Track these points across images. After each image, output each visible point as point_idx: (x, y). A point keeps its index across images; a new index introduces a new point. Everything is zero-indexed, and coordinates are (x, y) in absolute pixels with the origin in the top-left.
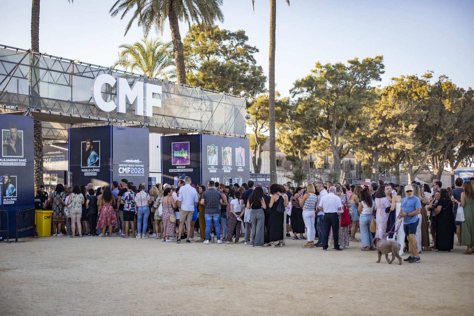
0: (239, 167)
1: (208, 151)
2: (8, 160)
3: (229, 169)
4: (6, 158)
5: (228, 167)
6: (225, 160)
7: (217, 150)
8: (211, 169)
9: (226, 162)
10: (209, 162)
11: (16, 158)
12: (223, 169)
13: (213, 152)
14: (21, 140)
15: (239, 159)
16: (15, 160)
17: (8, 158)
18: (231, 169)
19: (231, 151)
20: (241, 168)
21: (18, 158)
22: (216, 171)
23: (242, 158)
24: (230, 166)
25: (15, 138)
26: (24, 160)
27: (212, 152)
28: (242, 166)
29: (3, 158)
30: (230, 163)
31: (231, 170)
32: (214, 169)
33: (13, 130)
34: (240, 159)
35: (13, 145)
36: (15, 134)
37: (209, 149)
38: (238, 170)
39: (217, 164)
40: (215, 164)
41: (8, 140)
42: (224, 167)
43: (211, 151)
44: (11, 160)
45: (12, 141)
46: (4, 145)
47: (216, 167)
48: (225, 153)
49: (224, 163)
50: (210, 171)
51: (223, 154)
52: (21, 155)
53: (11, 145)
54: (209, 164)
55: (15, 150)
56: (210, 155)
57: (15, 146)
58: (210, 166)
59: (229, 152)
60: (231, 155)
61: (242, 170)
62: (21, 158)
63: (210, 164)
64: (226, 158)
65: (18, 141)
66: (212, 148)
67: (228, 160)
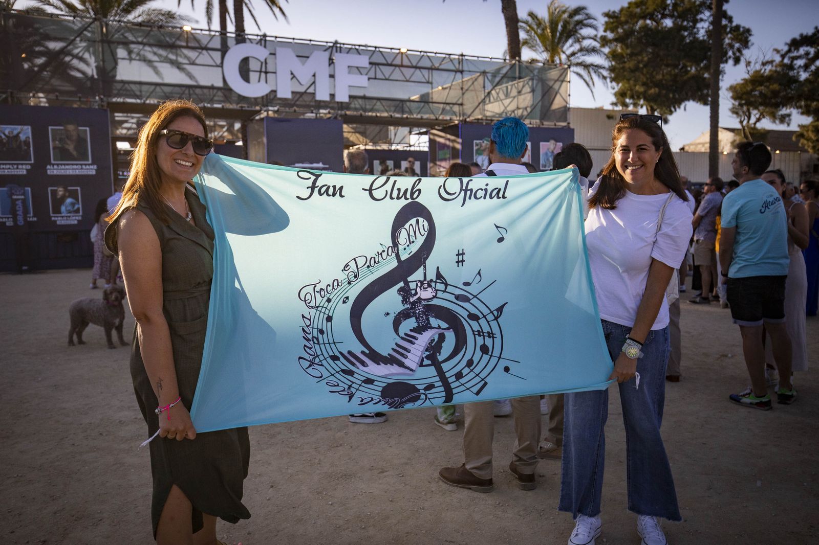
2: (63, 167)
4: (58, 165)
11: (77, 164)
13: (487, 150)
14: (86, 141)
15: (548, 159)
16: (75, 167)
17: (61, 164)
21: (82, 165)
25: (75, 138)
26: (92, 167)
27: (484, 150)
29: (53, 165)
33: (71, 127)
34: (551, 159)
35: (71, 147)
36: (74, 133)
37: (477, 145)
41: (61, 140)
43: (482, 148)
44: (67, 167)
45: (69, 142)
46: (54, 148)
52: (88, 160)
53: (67, 147)
55: (75, 153)
56: (481, 154)
57: (76, 148)
60: (529, 153)
62: (86, 165)
65: (81, 142)
66: (484, 145)
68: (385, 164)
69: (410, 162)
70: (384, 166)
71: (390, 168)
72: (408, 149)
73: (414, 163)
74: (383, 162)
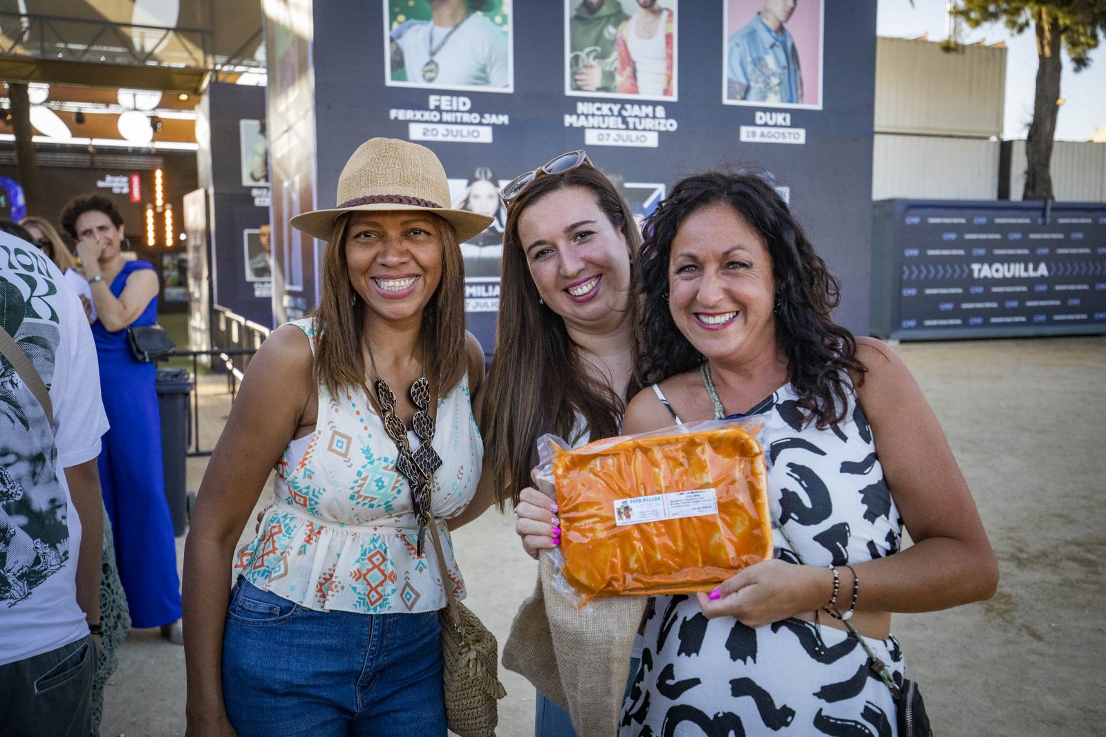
0: (760, 117)
3: (649, 123)
5: (630, 111)
6: (602, 56)
9: (609, 76)
10: (399, 64)
12: (569, 120)
15: (758, 62)
18: (672, 125)
20: (780, 119)
22: (485, 136)
23: (793, 56)
24: (654, 104)
28: (794, 112)
31: (663, 135)
32: (475, 117)
34: (772, 61)
38: (752, 135)
40: (482, 80)
42: (581, 107)
47: (483, 103)
48: (605, 11)
50: (418, 132)
51: (577, 19)
54: (400, 78)
56: (421, 16)
58: (417, 99)
60: (668, 25)
64: (609, 47)
67: (628, 61)
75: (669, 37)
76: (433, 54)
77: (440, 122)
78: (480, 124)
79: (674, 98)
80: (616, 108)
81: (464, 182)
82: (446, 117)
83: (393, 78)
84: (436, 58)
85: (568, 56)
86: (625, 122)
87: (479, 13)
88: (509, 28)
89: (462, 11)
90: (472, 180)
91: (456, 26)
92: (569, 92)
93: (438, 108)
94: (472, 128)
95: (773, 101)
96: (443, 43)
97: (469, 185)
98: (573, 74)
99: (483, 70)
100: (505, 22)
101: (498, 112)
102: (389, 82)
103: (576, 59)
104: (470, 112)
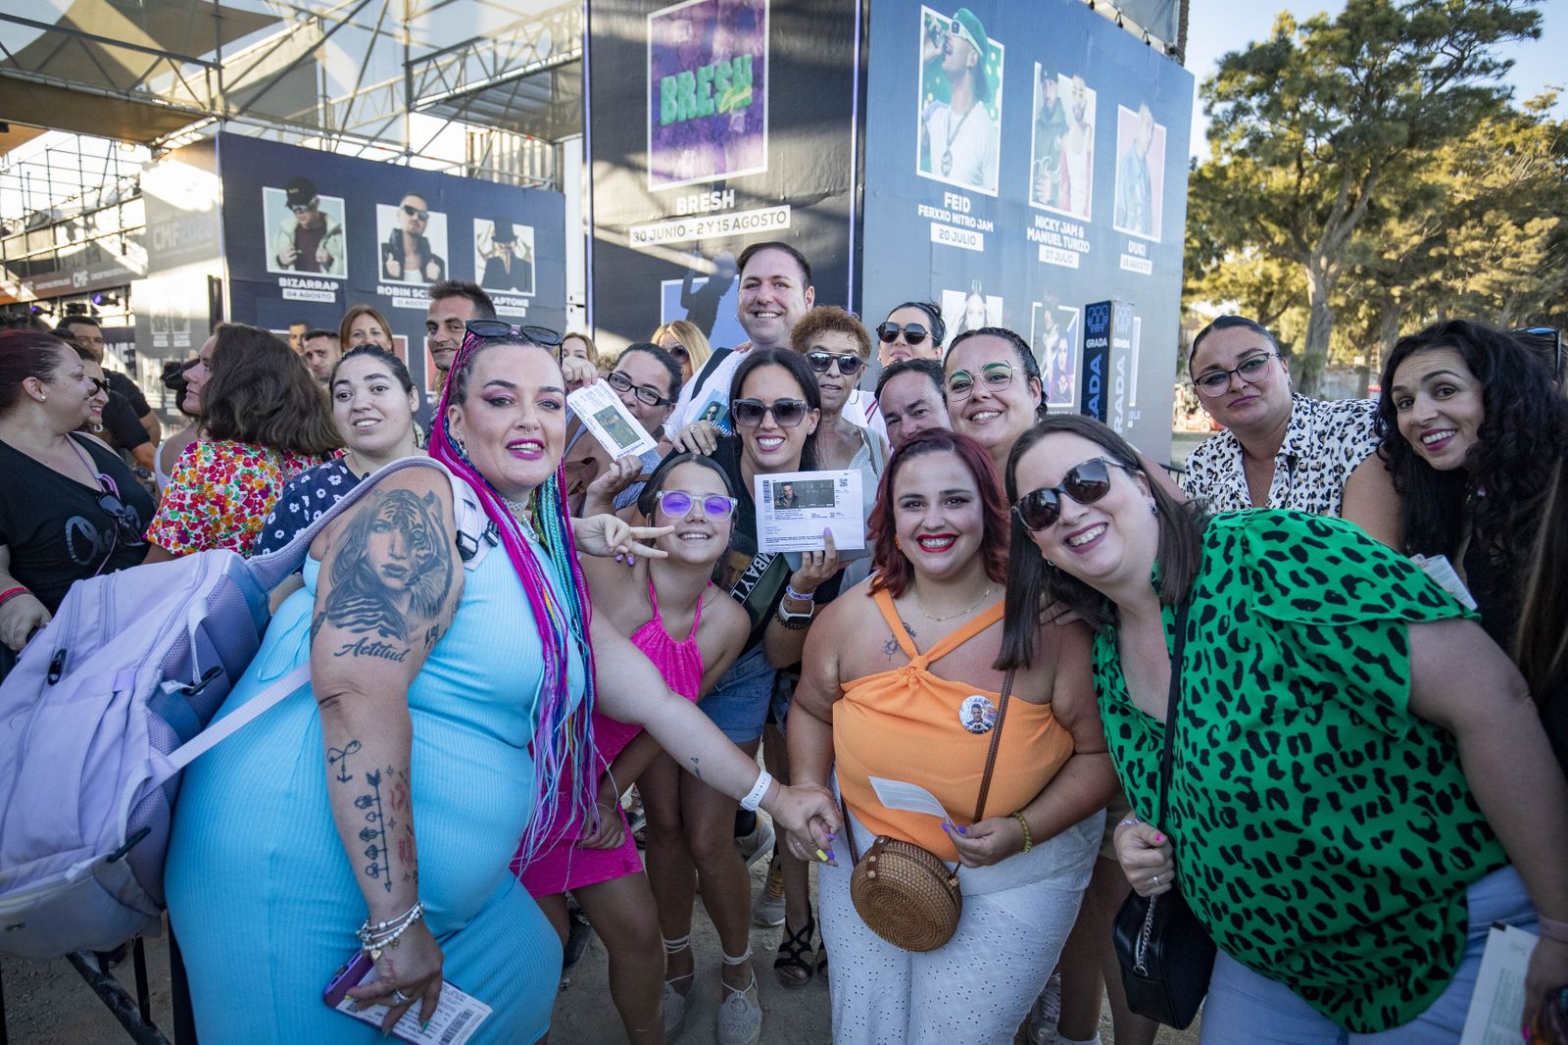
0: (1132, 246)
1: (926, 51)
3: (1075, 244)
5: (1068, 229)
6: (1052, 168)
7: (996, 71)
8: (944, 215)
9: (1055, 188)
10: (926, 151)
12: (1029, 233)
13: (968, 79)
15: (1132, 189)
18: (1087, 247)
19: (1090, 117)
20: (1140, 249)
22: (978, 244)
23: (1148, 188)
24: (1078, 223)
27: (955, 76)
28: (1149, 244)
30: (1080, 206)
31: (1081, 257)
32: (970, 221)
34: (1139, 191)
37: (932, 35)
38: (1126, 263)
39: (991, 188)
40: (979, 179)
42: (1039, 221)
43: (949, 64)
47: (983, 206)
48: (1056, 119)
49: (1040, 192)
50: (936, 233)
51: (1039, 122)
54: (926, 167)
56: (943, 97)
58: (934, 193)
59: (1080, 118)
60: (1088, 143)
61: (1145, 268)
63: (936, 175)
64: (1056, 157)
66: (956, 43)
67: (1067, 177)
68: (313, 208)
69: (410, 210)
70: (307, 216)
71: (331, 226)
72: (402, 162)
73: (424, 218)
74: (300, 199)
75: (1089, 153)
76: (949, 143)
77: (951, 224)
78: (976, 230)
79: (1088, 219)
80: (1058, 224)
81: (964, 294)
82: (956, 219)
83: (923, 168)
84: (952, 149)
85: (1033, 163)
86: (1062, 241)
87: (981, 103)
88: (998, 124)
89: (970, 100)
90: (970, 294)
91: (966, 115)
92: (1032, 204)
93: (949, 209)
94: (971, 233)
95: (1137, 233)
96: (957, 133)
97: (967, 299)
98: (1035, 183)
99: (980, 169)
100: (995, 118)
101: (987, 219)
102: (920, 173)
103: (1037, 165)
104: (969, 215)
